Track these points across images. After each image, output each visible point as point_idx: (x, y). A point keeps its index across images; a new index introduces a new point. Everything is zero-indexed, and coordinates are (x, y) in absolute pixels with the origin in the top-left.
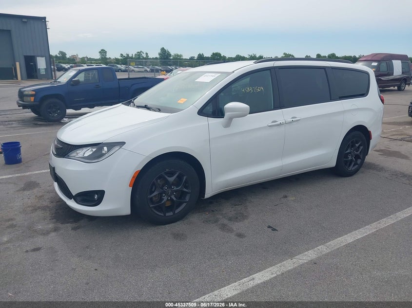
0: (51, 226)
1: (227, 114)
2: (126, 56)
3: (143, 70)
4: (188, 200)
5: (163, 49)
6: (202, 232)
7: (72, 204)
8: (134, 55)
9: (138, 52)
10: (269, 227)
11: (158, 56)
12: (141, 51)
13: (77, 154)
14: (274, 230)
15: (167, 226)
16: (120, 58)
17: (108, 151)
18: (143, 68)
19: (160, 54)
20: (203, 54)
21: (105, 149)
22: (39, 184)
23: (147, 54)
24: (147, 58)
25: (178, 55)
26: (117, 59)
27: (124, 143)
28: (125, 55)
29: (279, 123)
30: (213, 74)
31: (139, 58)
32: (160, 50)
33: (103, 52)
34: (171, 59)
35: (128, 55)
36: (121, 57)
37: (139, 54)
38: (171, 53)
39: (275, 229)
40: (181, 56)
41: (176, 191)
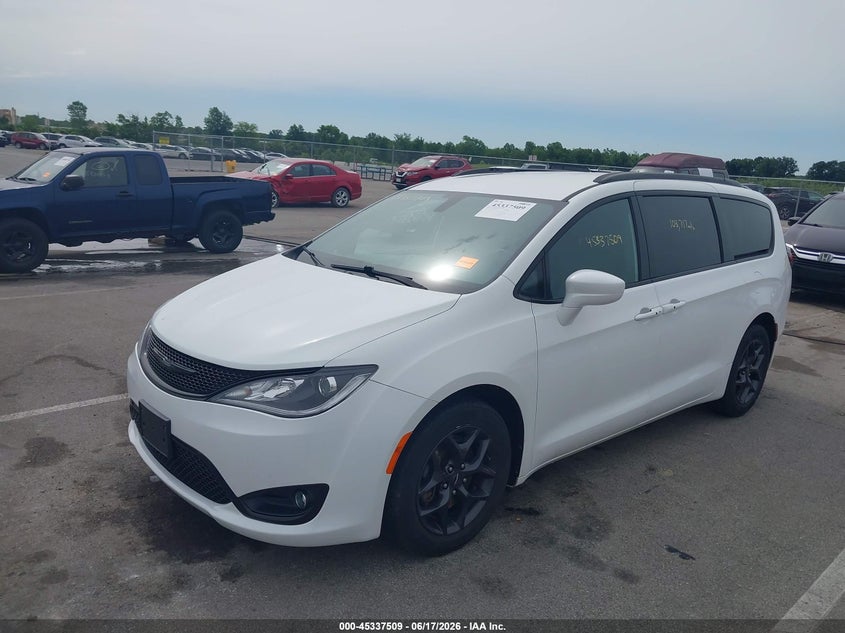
0: (161, 571)
1: (571, 298)
2: (131, 119)
3: (176, 154)
4: (488, 495)
5: (215, 112)
6: (540, 574)
7: (227, 515)
8: (149, 119)
9: (159, 114)
10: (671, 550)
11: (203, 126)
12: (166, 113)
13: (250, 393)
14: (684, 556)
15: (448, 557)
16: (115, 122)
17: (340, 387)
18: (176, 149)
19: (207, 121)
20: (301, 127)
21: (332, 381)
22: (63, 445)
23: (178, 119)
24: (179, 128)
25: (247, 126)
26: (109, 126)
27: (373, 368)
28: (128, 117)
29: (654, 312)
30: (517, 203)
31: (161, 126)
32: (208, 113)
33: (77, 108)
34: (231, 134)
35: (136, 118)
36: (120, 121)
37: (161, 118)
38: (232, 121)
39: (688, 556)
40: (254, 127)
41: (467, 475)
